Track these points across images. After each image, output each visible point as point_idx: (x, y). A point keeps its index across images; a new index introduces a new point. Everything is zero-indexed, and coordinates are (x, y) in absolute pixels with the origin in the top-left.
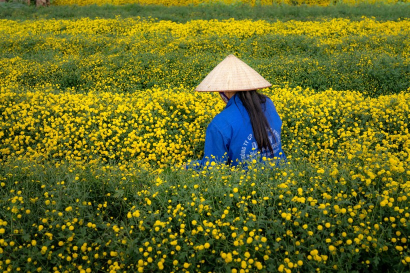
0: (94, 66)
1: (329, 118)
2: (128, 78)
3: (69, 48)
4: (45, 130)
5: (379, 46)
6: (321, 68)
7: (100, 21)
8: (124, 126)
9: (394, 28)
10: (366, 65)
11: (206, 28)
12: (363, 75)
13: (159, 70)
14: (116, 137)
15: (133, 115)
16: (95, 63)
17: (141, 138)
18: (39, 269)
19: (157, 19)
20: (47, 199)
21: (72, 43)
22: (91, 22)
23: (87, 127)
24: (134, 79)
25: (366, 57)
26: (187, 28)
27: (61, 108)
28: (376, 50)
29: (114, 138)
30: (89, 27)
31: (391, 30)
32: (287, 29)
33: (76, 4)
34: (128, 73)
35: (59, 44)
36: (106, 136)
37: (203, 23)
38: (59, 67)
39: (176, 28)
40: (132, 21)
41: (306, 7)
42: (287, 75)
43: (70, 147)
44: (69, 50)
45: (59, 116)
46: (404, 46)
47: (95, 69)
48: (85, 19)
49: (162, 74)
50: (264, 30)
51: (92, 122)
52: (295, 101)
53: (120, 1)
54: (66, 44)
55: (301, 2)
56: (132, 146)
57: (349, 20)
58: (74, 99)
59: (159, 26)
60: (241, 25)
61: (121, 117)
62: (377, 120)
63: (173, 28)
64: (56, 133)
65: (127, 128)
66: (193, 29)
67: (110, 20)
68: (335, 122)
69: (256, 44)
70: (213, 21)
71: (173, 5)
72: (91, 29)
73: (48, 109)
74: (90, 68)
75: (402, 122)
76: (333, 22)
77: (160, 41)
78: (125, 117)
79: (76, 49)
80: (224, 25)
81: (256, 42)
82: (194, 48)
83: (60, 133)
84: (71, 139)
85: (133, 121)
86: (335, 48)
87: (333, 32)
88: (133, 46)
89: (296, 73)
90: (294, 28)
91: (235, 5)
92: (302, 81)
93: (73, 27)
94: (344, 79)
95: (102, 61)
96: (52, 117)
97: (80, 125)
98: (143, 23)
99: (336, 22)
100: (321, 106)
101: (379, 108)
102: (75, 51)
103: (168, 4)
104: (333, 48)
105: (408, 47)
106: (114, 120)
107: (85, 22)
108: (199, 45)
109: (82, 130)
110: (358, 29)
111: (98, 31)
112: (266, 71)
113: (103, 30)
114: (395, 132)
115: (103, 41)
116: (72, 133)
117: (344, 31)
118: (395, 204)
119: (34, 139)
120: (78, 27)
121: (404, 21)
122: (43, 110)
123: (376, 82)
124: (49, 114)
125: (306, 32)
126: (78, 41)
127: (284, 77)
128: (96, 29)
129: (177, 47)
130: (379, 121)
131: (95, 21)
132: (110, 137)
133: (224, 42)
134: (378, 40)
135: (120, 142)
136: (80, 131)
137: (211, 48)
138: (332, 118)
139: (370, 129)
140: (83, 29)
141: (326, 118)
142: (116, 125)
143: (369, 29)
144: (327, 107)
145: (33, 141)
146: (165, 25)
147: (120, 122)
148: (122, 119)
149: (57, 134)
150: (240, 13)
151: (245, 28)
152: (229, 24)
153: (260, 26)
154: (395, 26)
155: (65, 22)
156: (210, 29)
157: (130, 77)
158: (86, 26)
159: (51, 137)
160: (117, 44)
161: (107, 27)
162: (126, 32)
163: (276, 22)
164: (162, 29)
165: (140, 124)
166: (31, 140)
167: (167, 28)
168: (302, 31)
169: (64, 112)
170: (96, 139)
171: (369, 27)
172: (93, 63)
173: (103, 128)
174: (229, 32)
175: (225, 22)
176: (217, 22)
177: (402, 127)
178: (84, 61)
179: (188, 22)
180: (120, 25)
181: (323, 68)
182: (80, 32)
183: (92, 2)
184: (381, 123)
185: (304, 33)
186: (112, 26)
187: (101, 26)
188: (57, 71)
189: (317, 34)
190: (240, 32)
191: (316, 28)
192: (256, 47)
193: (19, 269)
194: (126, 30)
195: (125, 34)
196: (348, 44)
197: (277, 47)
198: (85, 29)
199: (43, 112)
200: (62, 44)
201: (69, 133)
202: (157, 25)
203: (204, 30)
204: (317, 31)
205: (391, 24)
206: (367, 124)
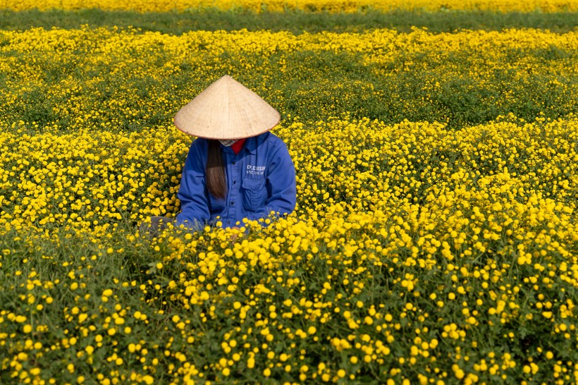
0: (69, 96)
1: (410, 157)
2: (122, 112)
3: (22, 71)
4: (25, 187)
5: (440, 65)
6: (378, 93)
7: (59, 32)
8: (139, 177)
9: (451, 41)
10: (433, 89)
11: (211, 41)
12: (431, 101)
13: (164, 99)
14: (130, 193)
15: (151, 161)
16: (72, 91)
17: (165, 193)
18: (81, 379)
19: (140, 29)
20: (73, 281)
21: (25, 64)
22: (46, 34)
23: (87, 180)
24: (130, 112)
25: (433, 79)
26: (185, 41)
27: (45, 155)
28: (438, 70)
29: (126, 195)
30: (43, 40)
31: (449, 44)
32: (319, 43)
33: (8, 7)
34: (121, 105)
35: (7, 64)
36: (115, 192)
37: (207, 35)
38: (19, 97)
39: (169, 42)
40: (107, 33)
41: (328, 14)
42: (336, 103)
43: (64, 209)
44: (22, 73)
45: (42, 167)
46: (470, 65)
47: (72, 99)
48: (36, 30)
49: (169, 105)
50: (289, 45)
51: (93, 173)
52: (363, 136)
53: (72, 5)
54: (17, 65)
55: (321, 7)
56: (154, 204)
57: (396, 32)
58: (61, 142)
59: (144, 39)
60: (258, 38)
61: (133, 164)
62: (469, 158)
63: (164, 42)
64: (43, 190)
65: (143, 180)
66: (194, 44)
67: (74, 31)
68: (417, 163)
69: (284, 63)
70: (221, 32)
71: (148, 10)
72: (46, 43)
73: (27, 157)
74: (64, 98)
75: (500, 160)
76: (376, 35)
77: (153, 59)
78: (139, 165)
79: (32, 72)
80: (235, 37)
81: (284, 60)
82: (202, 69)
83: (49, 189)
84: (65, 198)
85: (151, 170)
86: (386, 67)
87: (377, 46)
88: (116, 67)
89: (347, 101)
90: (327, 41)
91: (235, 10)
92: (355, 111)
93: (20, 41)
94: (409, 107)
95: (81, 88)
96: (33, 168)
97: (77, 177)
98: (121, 36)
99: (380, 34)
100: (398, 142)
101: (468, 142)
102: (31, 74)
103: (140, 9)
104: (384, 67)
105: (474, 66)
106: (123, 169)
107: (37, 33)
108: (207, 65)
109: (80, 184)
110: (409, 42)
111: (57, 46)
112: (307, 99)
113: (65, 44)
114: (491, 172)
115: (71, 61)
116: (65, 190)
117: (391, 46)
118: (534, 260)
119: (8, 199)
120: (28, 41)
121: (462, 33)
122: (19, 158)
123: (448, 110)
124: (28, 163)
125: (344, 46)
126: (34, 60)
127: (332, 106)
128: (55, 43)
129: (177, 68)
130: (471, 160)
131: (53, 32)
132: (121, 194)
133: (241, 61)
134: (438, 56)
135: (136, 199)
136: (77, 186)
137: (224, 69)
138: (414, 157)
139: (461, 170)
140: (34, 43)
141: (406, 157)
142: (128, 176)
143: (422, 43)
144: (406, 143)
145: (8, 203)
146: (154, 37)
147: (134, 172)
148: (136, 167)
149: (44, 192)
150: (245, 21)
151: (263, 42)
152: (242, 36)
153: (281, 39)
154: (452, 39)
155: (7, 34)
156: (216, 43)
157: (123, 110)
158: (39, 39)
159: (35, 196)
160: (92, 65)
161: (70, 40)
162: (99, 48)
163: (303, 33)
164: (149, 43)
165: (162, 174)
166: (5, 201)
167: (156, 42)
168: (338, 46)
169: (50, 160)
170: (102, 197)
171: (421, 40)
172: (68, 91)
173: (110, 181)
174: (243, 47)
175: (235, 34)
176: (225, 34)
177: (500, 166)
178: (55, 89)
179: (184, 34)
180: (90, 38)
181: (381, 92)
182: (31, 48)
183: (30, 6)
184: (474, 161)
185: (341, 48)
186: (77, 39)
187: (61, 39)
188: (16, 103)
189: (358, 49)
190: (257, 48)
191: (355, 42)
192: (285, 67)
193: (52, 381)
194: (99, 45)
195: (97, 50)
196: (402, 63)
197: (312, 66)
198: (38, 43)
199: (19, 162)
200: (11, 65)
201: (61, 189)
202: (140, 38)
203: (207, 44)
204: (357, 46)
205: (448, 37)
206: (457, 163)
